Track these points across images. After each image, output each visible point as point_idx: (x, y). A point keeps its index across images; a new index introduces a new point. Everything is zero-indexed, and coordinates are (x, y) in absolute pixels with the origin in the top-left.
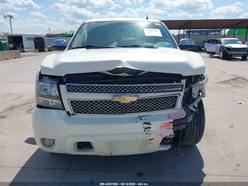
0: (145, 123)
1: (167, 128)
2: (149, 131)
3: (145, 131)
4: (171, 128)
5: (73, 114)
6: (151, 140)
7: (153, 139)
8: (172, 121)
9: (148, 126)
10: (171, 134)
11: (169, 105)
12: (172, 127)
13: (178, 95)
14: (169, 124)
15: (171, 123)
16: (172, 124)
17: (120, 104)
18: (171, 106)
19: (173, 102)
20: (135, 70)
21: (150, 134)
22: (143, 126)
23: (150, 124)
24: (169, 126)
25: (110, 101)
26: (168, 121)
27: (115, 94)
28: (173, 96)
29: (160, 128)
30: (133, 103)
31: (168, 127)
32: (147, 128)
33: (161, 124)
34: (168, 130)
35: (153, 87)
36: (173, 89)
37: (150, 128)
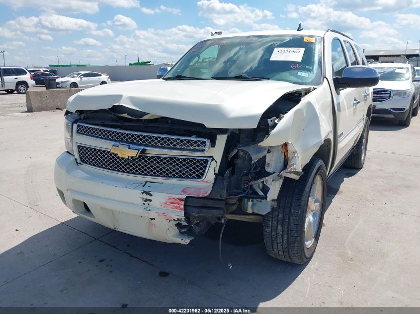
0: (144, 192)
1: (176, 207)
2: (149, 205)
3: (144, 204)
4: (181, 209)
5: (80, 164)
6: (151, 219)
7: (154, 219)
8: (184, 197)
9: (148, 197)
10: (180, 218)
11: (194, 173)
12: (183, 207)
13: (210, 159)
14: (178, 201)
15: (181, 200)
16: (183, 202)
17: (118, 158)
18: (197, 175)
19: (201, 169)
20: (134, 110)
21: (150, 210)
22: (141, 196)
23: (151, 195)
24: (178, 204)
25: (109, 152)
26: (177, 196)
27: (115, 143)
28: (202, 160)
29: (164, 205)
30: (134, 160)
31: (176, 205)
32: (146, 200)
33: (167, 198)
34: (177, 210)
35: (162, 139)
36: (197, 148)
37: (150, 200)
